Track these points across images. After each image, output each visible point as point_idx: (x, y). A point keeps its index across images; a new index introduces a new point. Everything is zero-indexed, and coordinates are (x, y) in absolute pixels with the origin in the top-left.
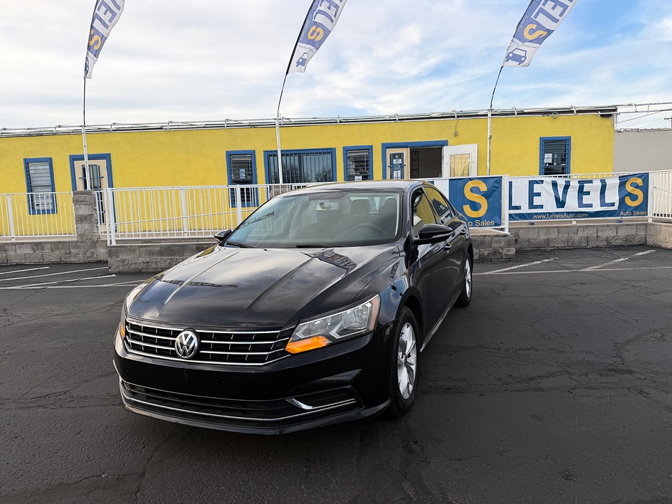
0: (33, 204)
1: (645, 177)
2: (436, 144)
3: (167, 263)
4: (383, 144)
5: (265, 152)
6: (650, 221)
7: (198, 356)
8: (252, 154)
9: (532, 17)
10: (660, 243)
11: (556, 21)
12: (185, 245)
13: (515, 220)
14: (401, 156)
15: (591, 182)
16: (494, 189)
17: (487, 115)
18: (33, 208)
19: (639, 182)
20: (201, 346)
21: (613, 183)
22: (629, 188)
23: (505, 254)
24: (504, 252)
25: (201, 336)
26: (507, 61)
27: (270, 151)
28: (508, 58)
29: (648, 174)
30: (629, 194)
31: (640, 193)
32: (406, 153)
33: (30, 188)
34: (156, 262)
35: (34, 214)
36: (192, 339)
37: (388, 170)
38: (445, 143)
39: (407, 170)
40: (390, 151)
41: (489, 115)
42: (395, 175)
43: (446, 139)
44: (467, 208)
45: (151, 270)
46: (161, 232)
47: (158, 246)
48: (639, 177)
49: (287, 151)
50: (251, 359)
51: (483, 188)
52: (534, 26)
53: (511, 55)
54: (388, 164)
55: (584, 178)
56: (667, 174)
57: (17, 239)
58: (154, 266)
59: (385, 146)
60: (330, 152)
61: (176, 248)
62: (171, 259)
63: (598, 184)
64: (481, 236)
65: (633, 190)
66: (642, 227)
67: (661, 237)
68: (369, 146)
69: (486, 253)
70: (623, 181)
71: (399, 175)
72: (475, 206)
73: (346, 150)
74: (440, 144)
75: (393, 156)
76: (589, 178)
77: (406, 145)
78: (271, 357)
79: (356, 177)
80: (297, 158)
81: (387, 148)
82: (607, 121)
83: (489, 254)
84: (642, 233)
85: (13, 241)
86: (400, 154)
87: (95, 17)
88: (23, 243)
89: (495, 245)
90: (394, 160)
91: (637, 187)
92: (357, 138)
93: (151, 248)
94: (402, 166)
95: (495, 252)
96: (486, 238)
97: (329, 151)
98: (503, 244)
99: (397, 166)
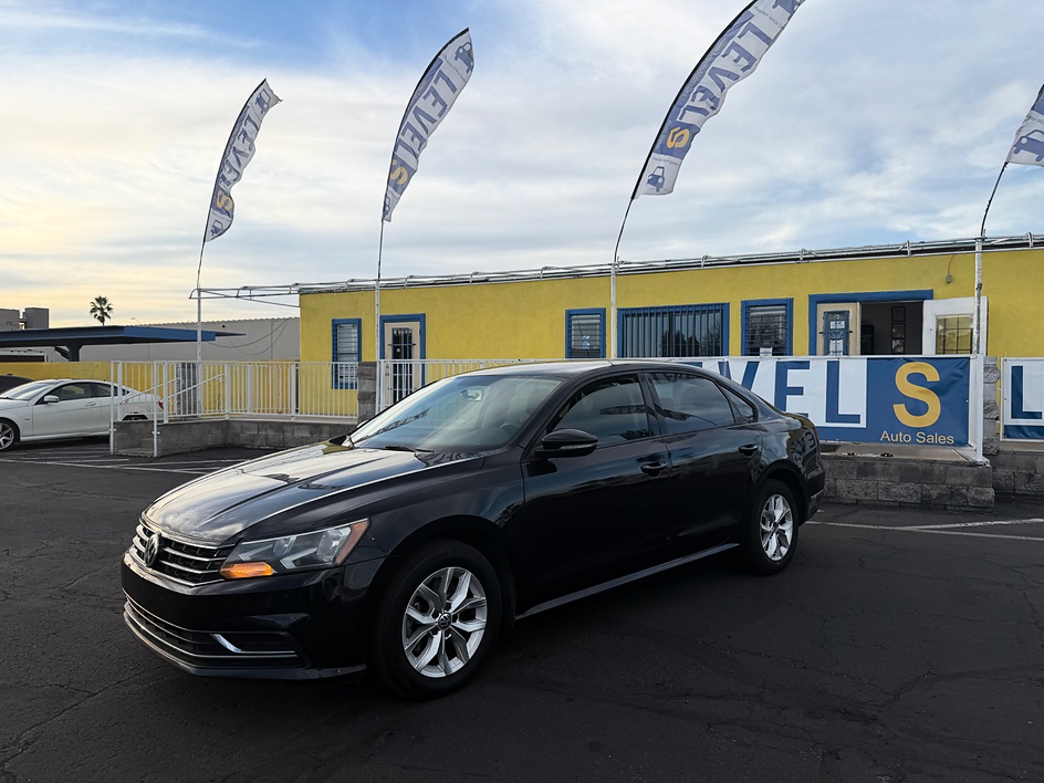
0: (336, 376)
2: (909, 295)
4: (810, 297)
5: (621, 310)
8: (602, 313)
13: (1028, 437)
14: (845, 314)
16: (954, 378)
17: (974, 248)
18: (336, 381)
23: (973, 499)
24: (972, 493)
26: (1016, 152)
27: (626, 310)
28: (1018, 147)
32: (854, 311)
33: (336, 357)
35: (336, 388)
37: (820, 340)
38: (930, 295)
39: (855, 339)
40: (823, 308)
41: (978, 248)
42: (832, 348)
43: (929, 288)
44: (900, 411)
49: (651, 308)
51: (932, 375)
53: (1024, 141)
54: (820, 328)
57: (297, 418)
59: (816, 300)
60: (722, 309)
64: (926, 461)
68: (787, 299)
69: (934, 493)
71: (841, 348)
72: (917, 408)
73: (747, 307)
74: (918, 296)
75: (829, 315)
77: (854, 298)
79: (762, 350)
80: (666, 319)
81: (819, 302)
83: (940, 496)
85: (293, 420)
86: (842, 313)
87: (398, 142)
88: (301, 424)
89: (952, 481)
90: (832, 323)
92: (764, 288)
94: (847, 332)
95: (954, 493)
96: (936, 467)
97: (717, 308)
98: (969, 479)
99: (836, 332)
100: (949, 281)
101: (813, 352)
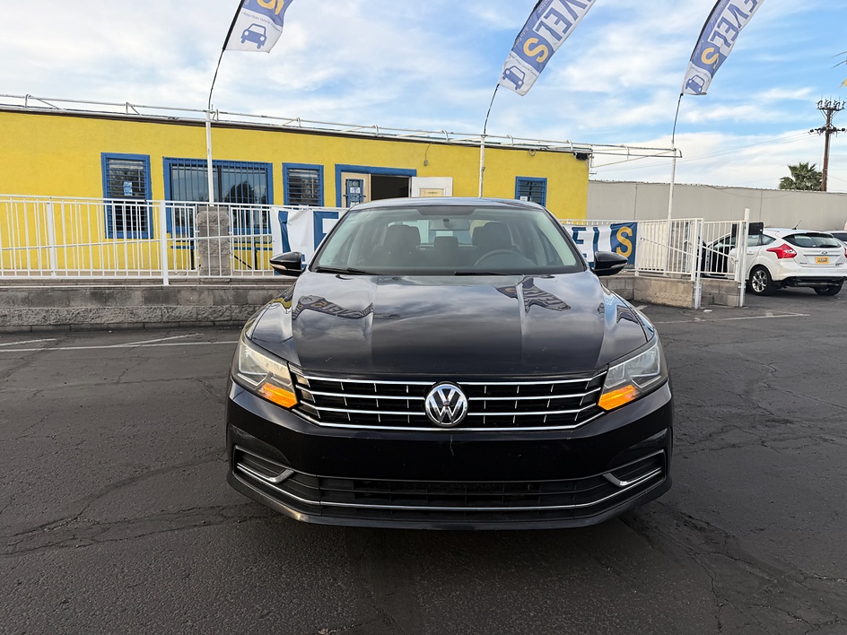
1: (634, 226)
2: (403, 172)
3: (40, 317)
4: (337, 166)
5: (166, 159)
6: (637, 274)
7: (468, 421)
8: (145, 160)
9: (534, 29)
10: (649, 299)
11: (559, 38)
12: (73, 290)
14: (360, 183)
15: (584, 229)
19: (629, 231)
20: (473, 406)
21: (605, 231)
22: (620, 238)
25: (468, 391)
26: (504, 79)
27: (173, 159)
28: (504, 75)
29: (636, 223)
30: (620, 245)
31: (628, 243)
32: (366, 180)
34: (20, 316)
36: (456, 396)
37: (344, 199)
38: (413, 173)
40: (345, 176)
41: (483, 142)
43: (414, 168)
45: (9, 329)
46: (29, 270)
47: (23, 290)
48: (629, 227)
50: (553, 420)
52: (535, 41)
53: (508, 72)
54: (344, 192)
55: (578, 224)
56: (657, 226)
58: (15, 321)
59: (341, 169)
60: (265, 168)
61: (56, 294)
62: (47, 311)
63: (590, 231)
65: (624, 241)
66: (630, 281)
67: (650, 292)
68: (319, 166)
70: (615, 228)
73: (288, 168)
74: (408, 173)
75: (350, 183)
76: (582, 225)
77: (367, 170)
78: (583, 416)
81: (343, 171)
82: (581, 164)
84: (629, 288)
86: (359, 181)
90: (351, 189)
91: (627, 237)
92: (302, 154)
93: (11, 294)
94: (361, 196)
97: (263, 166)
99: (354, 195)
100: (426, 164)
101: (339, 205)
